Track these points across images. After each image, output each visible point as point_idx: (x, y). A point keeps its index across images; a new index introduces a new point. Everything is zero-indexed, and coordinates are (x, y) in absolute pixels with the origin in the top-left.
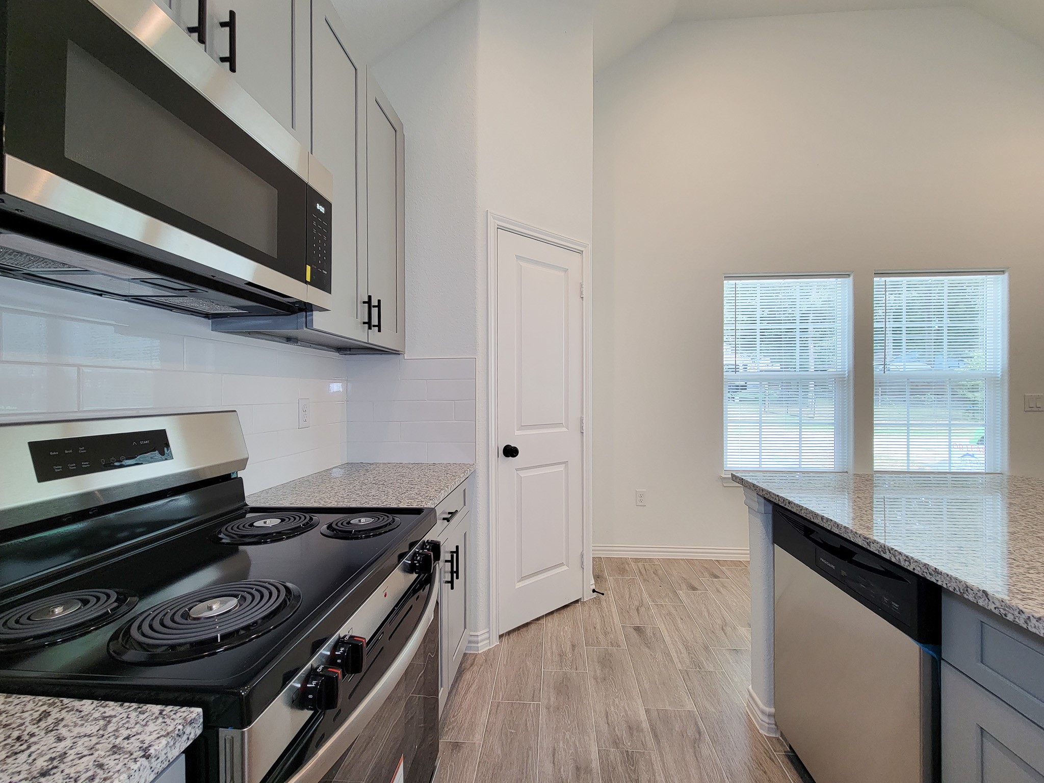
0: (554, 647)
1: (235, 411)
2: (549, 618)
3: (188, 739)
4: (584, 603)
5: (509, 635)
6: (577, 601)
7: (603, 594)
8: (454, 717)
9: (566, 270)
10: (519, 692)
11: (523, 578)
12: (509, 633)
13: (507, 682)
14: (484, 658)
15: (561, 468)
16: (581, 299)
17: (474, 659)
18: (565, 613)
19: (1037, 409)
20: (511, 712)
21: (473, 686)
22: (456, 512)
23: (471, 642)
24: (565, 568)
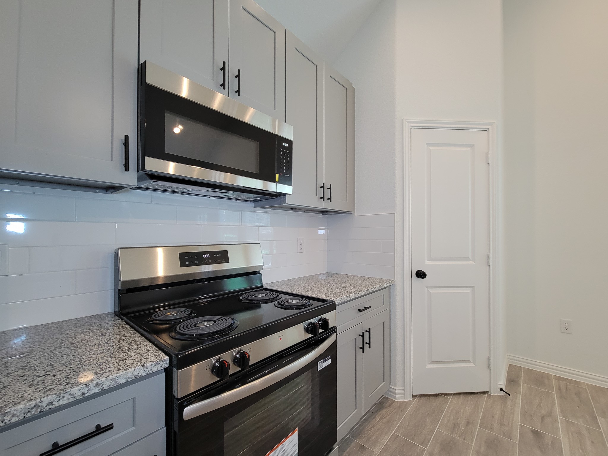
0: (452, 417)
1: (259, 243)
2: (456, 397)
3: (161, 366)
4: (490, 396)
5: (421, 397)
6: (484, 393)
7: (509, 395)
8: (367, 431)
9: (472, 146)
10: (414, 435)
11: (433, 362)
12: (421, 396)
13: (408, 425)
14: (399, 405)
15: (468, 291)
16: (487, 165)
17: (392, 403)
18: (471, 397)
20: (404, 445)
21: (385, 419)
22: (370, 307)
23: (391, 392)
24: (472, 365)
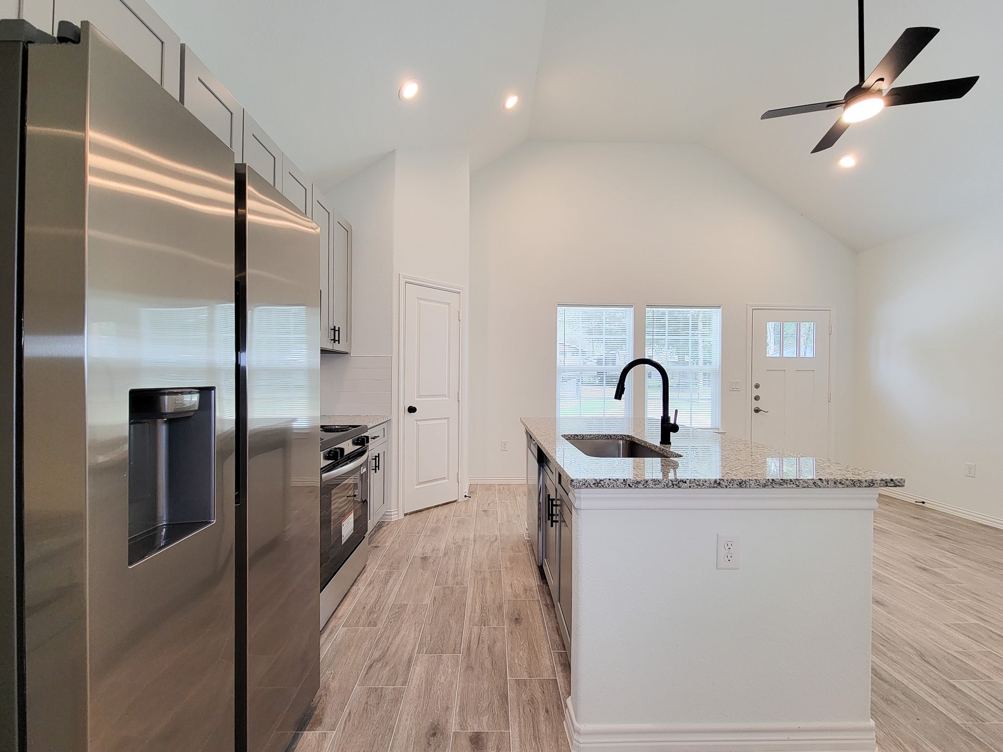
0: (435, 518)
4: (458, 502)
6: (455, 501)
7: (471, 498)
9: (449, 304)
10: (411, 532)
11: (419, 484)
12: (410, 513)
14: (392, 524)
15: (445, 421)
16: (459, 321)
17: (388, 524)
18: (446, 506)
19: (736, 390)
20: (406, 537)
21: (387, 531)
22: (379, 436)
23: (387, 515)
24: (447, 481)
